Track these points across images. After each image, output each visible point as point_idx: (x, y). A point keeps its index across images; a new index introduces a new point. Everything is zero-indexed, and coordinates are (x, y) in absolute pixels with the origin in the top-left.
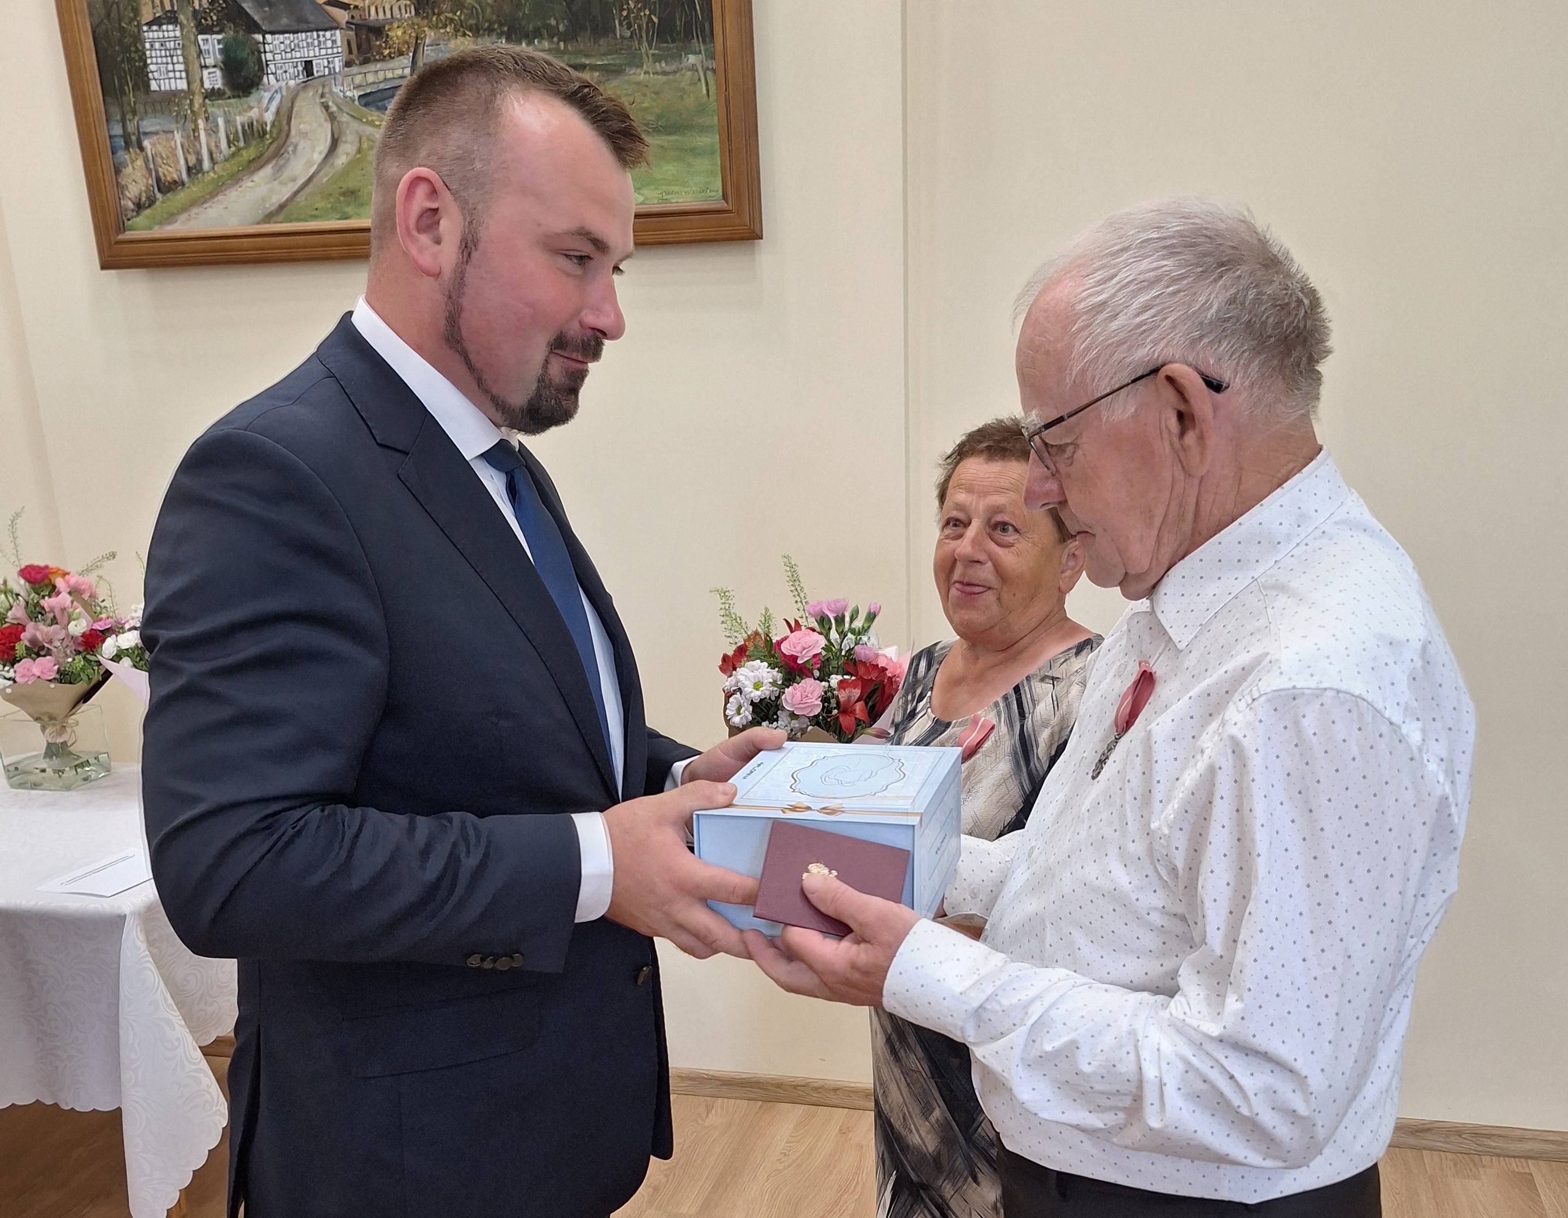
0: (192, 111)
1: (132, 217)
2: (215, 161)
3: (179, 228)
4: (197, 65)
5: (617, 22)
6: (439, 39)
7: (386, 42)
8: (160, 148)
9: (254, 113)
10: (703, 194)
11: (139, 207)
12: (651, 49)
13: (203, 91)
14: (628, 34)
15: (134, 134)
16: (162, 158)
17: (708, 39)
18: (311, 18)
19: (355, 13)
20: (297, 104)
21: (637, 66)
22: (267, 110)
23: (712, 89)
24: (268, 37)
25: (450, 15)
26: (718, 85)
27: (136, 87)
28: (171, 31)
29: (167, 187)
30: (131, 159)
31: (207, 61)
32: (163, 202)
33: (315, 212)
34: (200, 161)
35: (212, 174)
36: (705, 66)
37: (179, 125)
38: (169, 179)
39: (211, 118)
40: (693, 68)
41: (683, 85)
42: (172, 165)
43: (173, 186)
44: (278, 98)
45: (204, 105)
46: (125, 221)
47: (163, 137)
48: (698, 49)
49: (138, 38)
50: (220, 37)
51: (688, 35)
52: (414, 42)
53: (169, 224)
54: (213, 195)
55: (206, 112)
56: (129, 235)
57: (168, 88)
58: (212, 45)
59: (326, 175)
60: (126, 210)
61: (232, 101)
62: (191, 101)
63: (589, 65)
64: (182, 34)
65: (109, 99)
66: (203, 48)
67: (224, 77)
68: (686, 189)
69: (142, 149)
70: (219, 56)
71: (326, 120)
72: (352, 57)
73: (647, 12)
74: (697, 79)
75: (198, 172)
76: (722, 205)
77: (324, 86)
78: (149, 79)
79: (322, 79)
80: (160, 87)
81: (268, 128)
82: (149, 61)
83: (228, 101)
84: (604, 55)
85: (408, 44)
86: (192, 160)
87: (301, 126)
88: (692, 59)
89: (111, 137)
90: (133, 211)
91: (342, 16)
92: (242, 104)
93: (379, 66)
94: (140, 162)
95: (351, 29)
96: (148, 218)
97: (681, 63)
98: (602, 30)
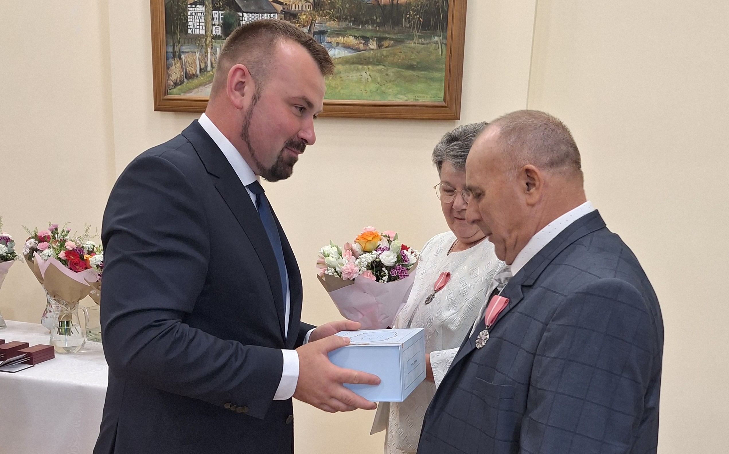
0: (206, 44)
1: (172, 89)
2: (213, 67)
3: (192, 95)
4: (210, 24)
5: (404, 19)
6: (322, 21)
7: (298, 21)
8: (189, 59)
10: (435, 99)
11: (176, 84)
12: (418, 33)
13: (212, 35)
14: (409, 25)
15: (177, 52)
16: (189, 64)
17: (444, 30)
18: (265, 7)
19: (285, 7)
21: (411, 40)
23: (444, 53)
24: (245, 14)
25: (328, 11)
26: (447, 51)
27: (181, 32)
28: (201, 8)
29: (189, 77)
30: (175, 63)
31: (215, 22)
32: (187, 83)
34: (206, 67)
36: (442, 42)
37: (199, 50)
38: (191, 73)
39: (214, 48)
40: (436, 43)
41: (430, 50)
42: (194, 67)
43: (192, 77)
45: (211, 41)
46: (168, 90)
47: (191, 54)
48: (439, 35)
49: (185, 10)
50: (223, 12)
51: (436, 28)
52: (311, 21)
53: (188, 93)
55: (212, 45)
56: (169, 97)
57: (196, 33)
60: (169, 85)
62: (206, 40)
63: (389, 38)
64: (205, 10)
65: (168, 36)
66: (214, 16)
67: (222, 30)
68: (427, 96)
69: (180, 58)
70: (221, 21)
73: (418, 16)
74: (438, 47)
75: (205, 71)
76: (443, 104)
78: (188, 28)
80: (192, 32)
82: (189, 20)
84: (397, 34)
85: (308, 22)
86: (203, 66)
88: (436, 38)
89: (167, 52)
90: (172, 86)
91: (279, 8)
94: (179, 65)
95: (283, 14)
96: (179, 89)
97: (431, 40)
98: (397, 23)
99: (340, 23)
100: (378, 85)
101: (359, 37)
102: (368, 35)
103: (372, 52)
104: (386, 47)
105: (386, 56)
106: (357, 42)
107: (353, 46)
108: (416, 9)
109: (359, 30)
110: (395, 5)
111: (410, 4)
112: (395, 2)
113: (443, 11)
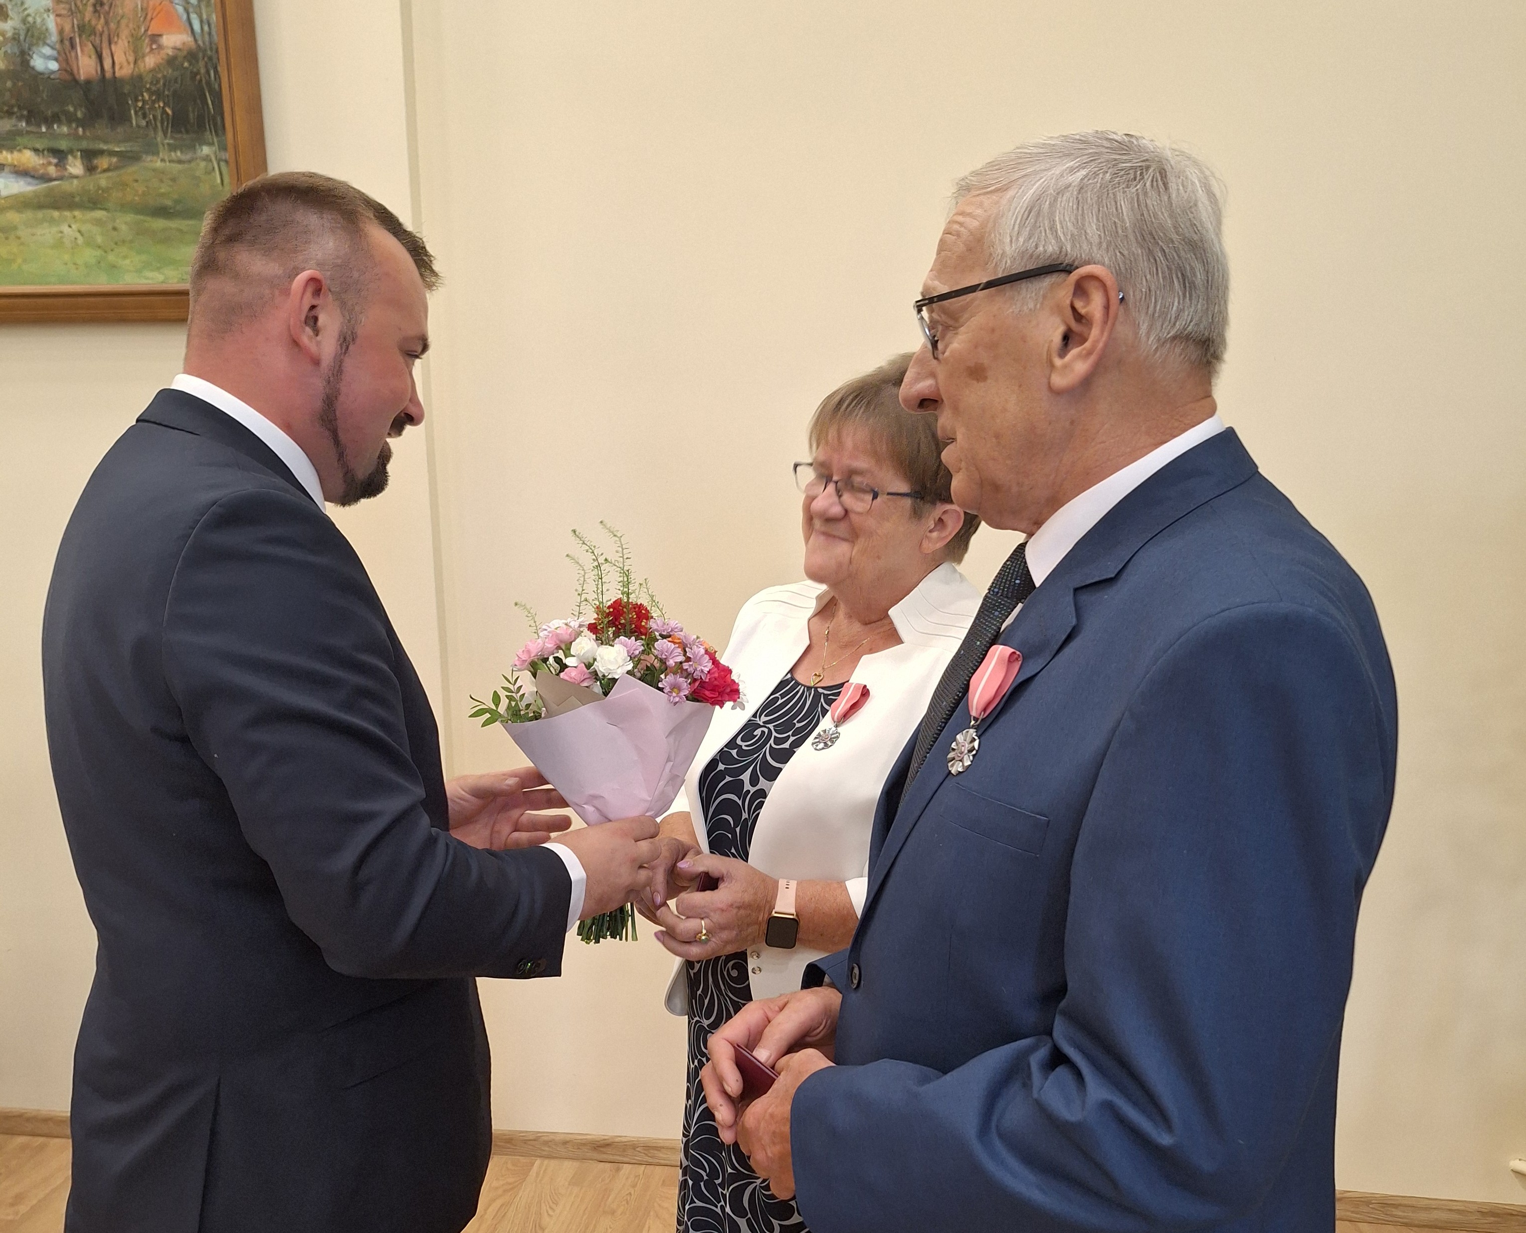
5: (132, 112)
12: (166, 138)
14: (144, 123)
17: (220, 132)
21: (154, 154)
23: (227, 180)
26: (231, 175)
36: (218, 157)
40: (207, 159)
41: (198, 174)
51: (201, 127)
63: (106, 150)
73: (162, 105)
74: (211, 168)
84: (121, 142)
88: (206, 150)
97: (195, 153)
98: (118, 117)
100: (99, 253)
101: (43, 150)
102: (63, 145)
103: (75, 182)
104: (105, 171)
105: (106, 190)
106: (41, 162)
107: (34, 169)
108: (154, 88)
109: (41, 135)
110: (109, 80)
111: (140, 77)
112: (108, 75)
113: (211, 91)
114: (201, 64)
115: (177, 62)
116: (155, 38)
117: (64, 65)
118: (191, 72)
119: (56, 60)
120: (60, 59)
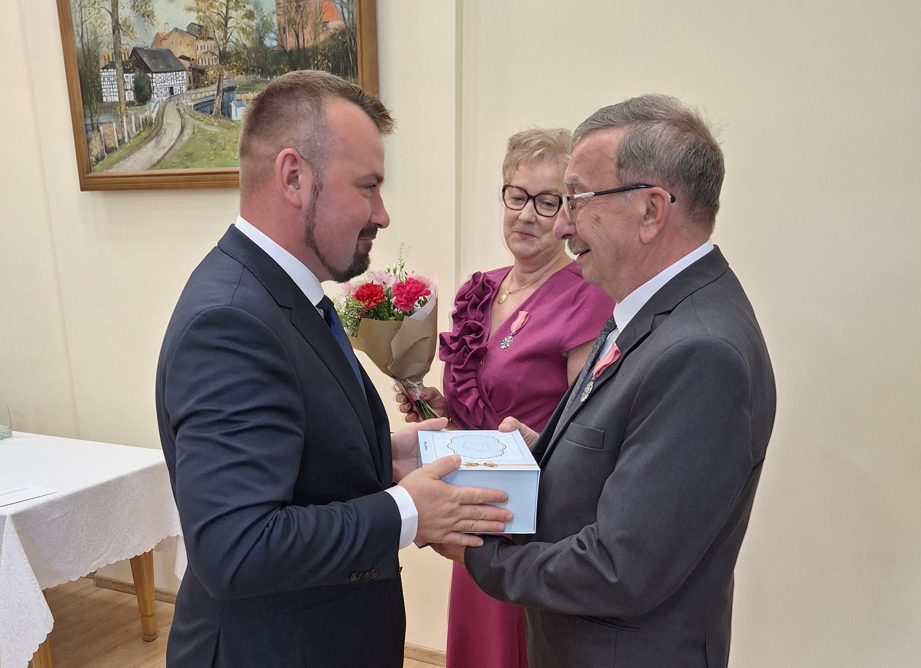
0: (121, 112)
1: (95, 165)
2: (130, 137)
3: (114, 171)
4: (123, 90)
5: (312, 66)
6: (229, 76)
7: (206, 77)
8: (107, 131)
9: (147, 114)
11: (98, 160)
13: (125, 102)
15: (96, 124)
16: (108, 136)
17: (355, 76)
18: (173, 65)
19: (192, 62)
20: (166, 109)
22: (153, 112)
24: (154, 75)
25: (235, 63)
27: (97, 100)
28: (112, 72)
29: (109, 150)
30: (94, 136)
31: (127, 87)
32: (108, 158)
33: (173, 165)
34: (124, 138)
35: (129, 144)
37: (115, 119)
38: (110, 146)
39: (129, 116)
42: (111, 139)
43: (112, 150)
44: (158, 105)
45: (126, 109)
46: (91, 167)
47: (108, 125)
49: (98, 76)
50: (133, 75)
51: (346, 74)
52: (218, 77)
53: (111, 169)
54: (129, 155)
55: (126, 113)
56: (92, 174)
57: (110, 101)
58: (129, 78)
59: (179, 145)
60: (92, 161)
61: (138, 107)
62: (120, 107)
64: (117, 74)
65: (85, 106)
66: (126, 80)
67: (135, 95)
69: (99, 131)
70: (132, 85)
71: (179, 118)
72: (191, 85)
73: (327, 62)
75: (123, 143)
77: (178, 100)
78: (103, 96)
79: (178, 96)
80: (107, 100)
81: (153, 121)
82: (103, 87)
83: (136, 107)
85: (216, 78)
86: (120, 137)
87: (168, 120)
89: (86, 125)
90: (95, 162)
91: (186, 64)
92: (142, 109)
93: (202, 90)
94: (98, 138)
95: (190, 71)
96: (101, 165)
99: (248, 77)
108: (324, 53)
110: (301, 49)
111: (317, 47)
112: (301, 47)
113: (352, 52)
114: (348, 36)
115: (335, 37)
116: (325, 23)
117: (280, 42)
118: (343, 42)
119: (276, 40)
120: (278, 39)
